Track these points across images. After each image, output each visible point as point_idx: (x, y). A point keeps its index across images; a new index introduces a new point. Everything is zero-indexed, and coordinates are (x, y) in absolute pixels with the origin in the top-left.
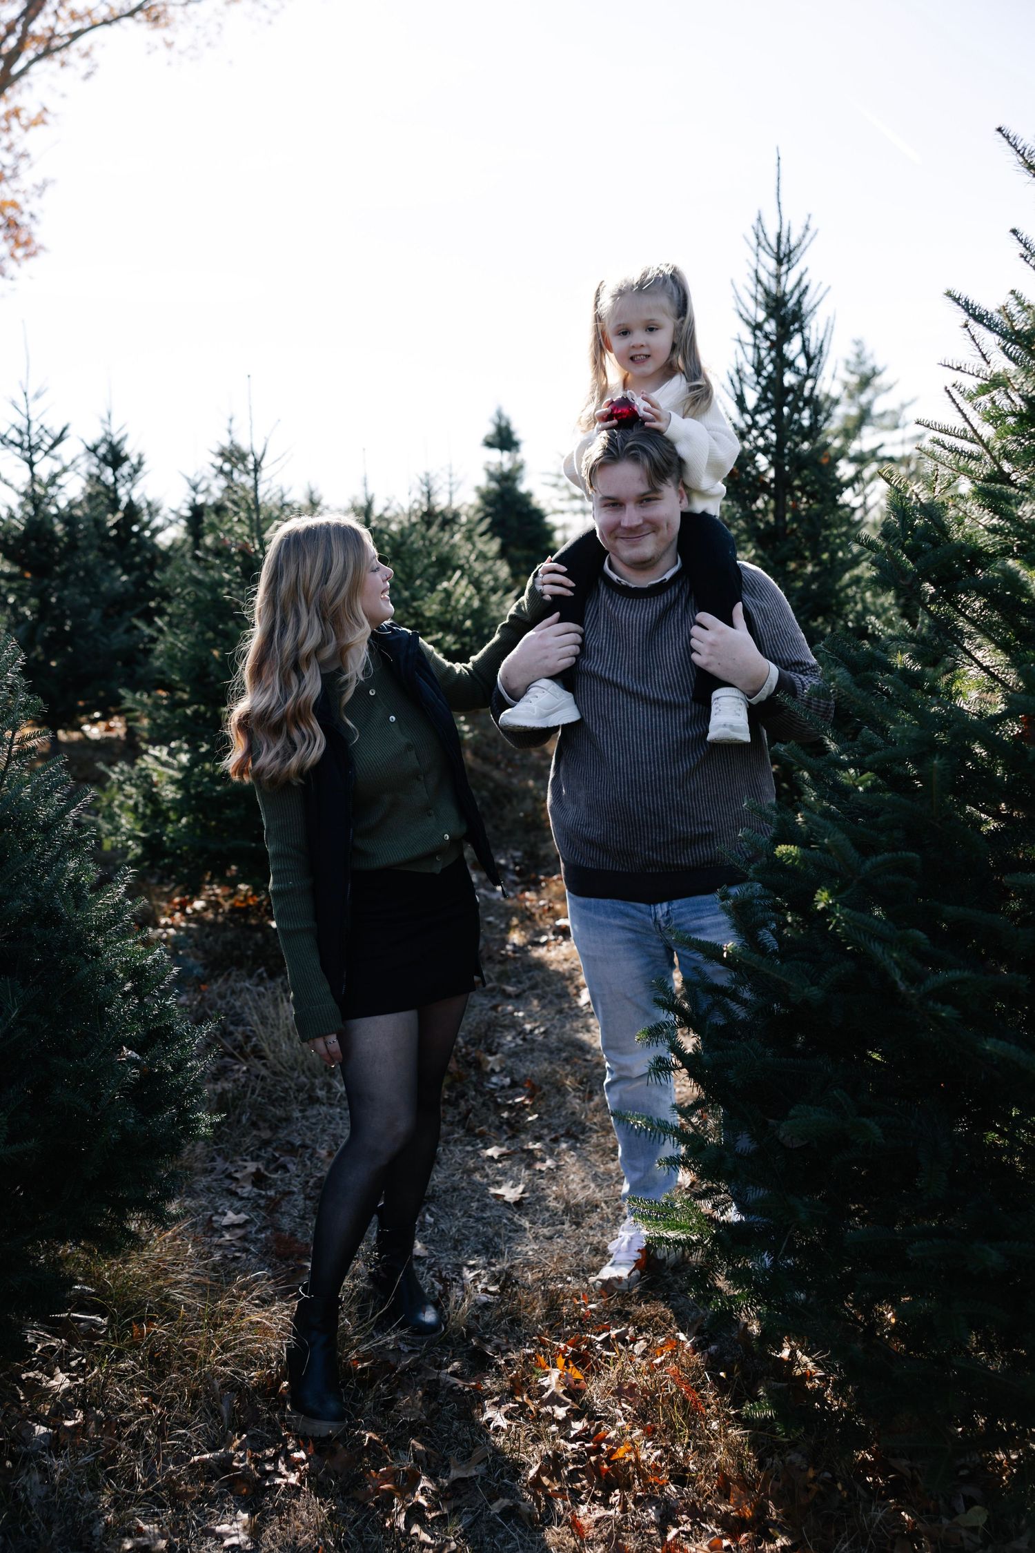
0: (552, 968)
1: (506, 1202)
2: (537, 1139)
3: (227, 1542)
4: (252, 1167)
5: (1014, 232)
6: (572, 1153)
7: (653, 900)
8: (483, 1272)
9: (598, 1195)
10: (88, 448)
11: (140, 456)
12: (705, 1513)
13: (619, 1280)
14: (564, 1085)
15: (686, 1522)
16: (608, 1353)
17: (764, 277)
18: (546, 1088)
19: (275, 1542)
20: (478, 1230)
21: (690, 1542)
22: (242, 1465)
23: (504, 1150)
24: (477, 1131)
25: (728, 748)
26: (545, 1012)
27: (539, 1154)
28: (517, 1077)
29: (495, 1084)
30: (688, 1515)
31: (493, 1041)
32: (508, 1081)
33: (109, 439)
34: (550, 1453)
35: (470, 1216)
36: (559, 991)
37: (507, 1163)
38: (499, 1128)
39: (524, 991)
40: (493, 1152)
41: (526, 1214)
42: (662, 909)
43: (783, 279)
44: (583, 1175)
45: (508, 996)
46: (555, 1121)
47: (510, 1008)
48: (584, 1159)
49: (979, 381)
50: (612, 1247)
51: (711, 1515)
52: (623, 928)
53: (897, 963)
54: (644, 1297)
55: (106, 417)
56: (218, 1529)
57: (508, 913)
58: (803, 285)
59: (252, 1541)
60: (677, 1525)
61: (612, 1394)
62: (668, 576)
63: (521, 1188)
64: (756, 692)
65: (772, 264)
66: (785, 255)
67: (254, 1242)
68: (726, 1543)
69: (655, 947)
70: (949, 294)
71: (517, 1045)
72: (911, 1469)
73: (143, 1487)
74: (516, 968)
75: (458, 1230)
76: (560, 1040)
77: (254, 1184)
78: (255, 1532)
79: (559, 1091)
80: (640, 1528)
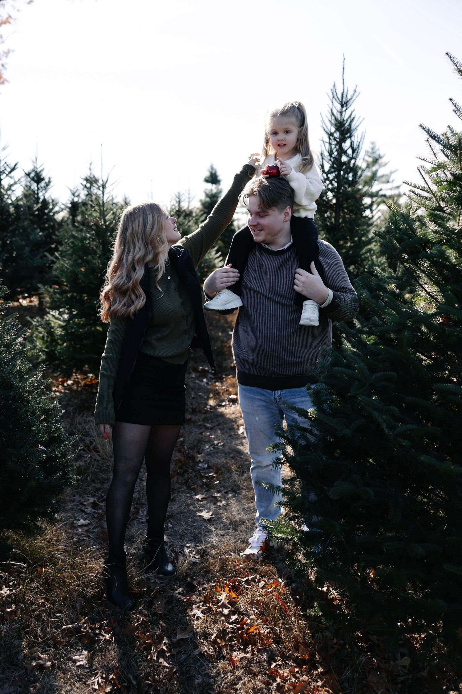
0: (228, 416)
1: (204, 519)
2: (219, 492)
3: (78, 664)
4: (91, 500)
5: (451, 99)
6: (234, 499)
7: (274, 389)
8: (193, 549)
9: (245, 517)
10: (26, 174)
11: (50, 179)
12: (288, 657)
13: (253, 555)
14: (231, 468)
15: (279, 660)
16: (248, 586)
17: (335, 112)
18: (223, 469)
19: (99, 664)
20: (192, 531)
21: (281, 669)
22: (85, 630)
23: (204, 496)
24: (192, 487)
26: (223, 436)
27: (219, 499)
28: (210, 465)
29: (201, 467)
30: (280, 657)
31: (200, 448)
32: (206, 466)
33: (36, 170)
34: (221, 629)
35: (188, 525)
36: (230, 427)
37: (205, 502)
38: (202, 486)
39: (215, 426)
40: (199, 497)
41: (213, 525)
42: (278, 393)
43: (344, 114)
44: (238, 508)
45: (207, 428)
46: (227, 484)
47: (208, 434)
48: (239, 501)
49: (433, 166)
50: (250, 540)
51: (290, 658)
53: (384, 421)
54: (264, 562)
55: (34, 160)
56: (74, 658)
57: (208, 391)
58: (352, 117)
59: (89, 663)
60: (276, 661)
61: (249, 604)
62: (286, 247)
63: (211, 513)
64: (323, 303)
65: (339, 107)
66: (345, 103)
67: (92, 533)
68: (297, 670)
69: (274, 410)
70: (421, 126)
71: (211, 450)
72: (378, 640)
73: (41, 639)
74: (211, 416)
75: (182, 531)
76: (230, 449)
77: (93, 507)
78: (90, 659)
79: (229, 471)
80: (259, 662)
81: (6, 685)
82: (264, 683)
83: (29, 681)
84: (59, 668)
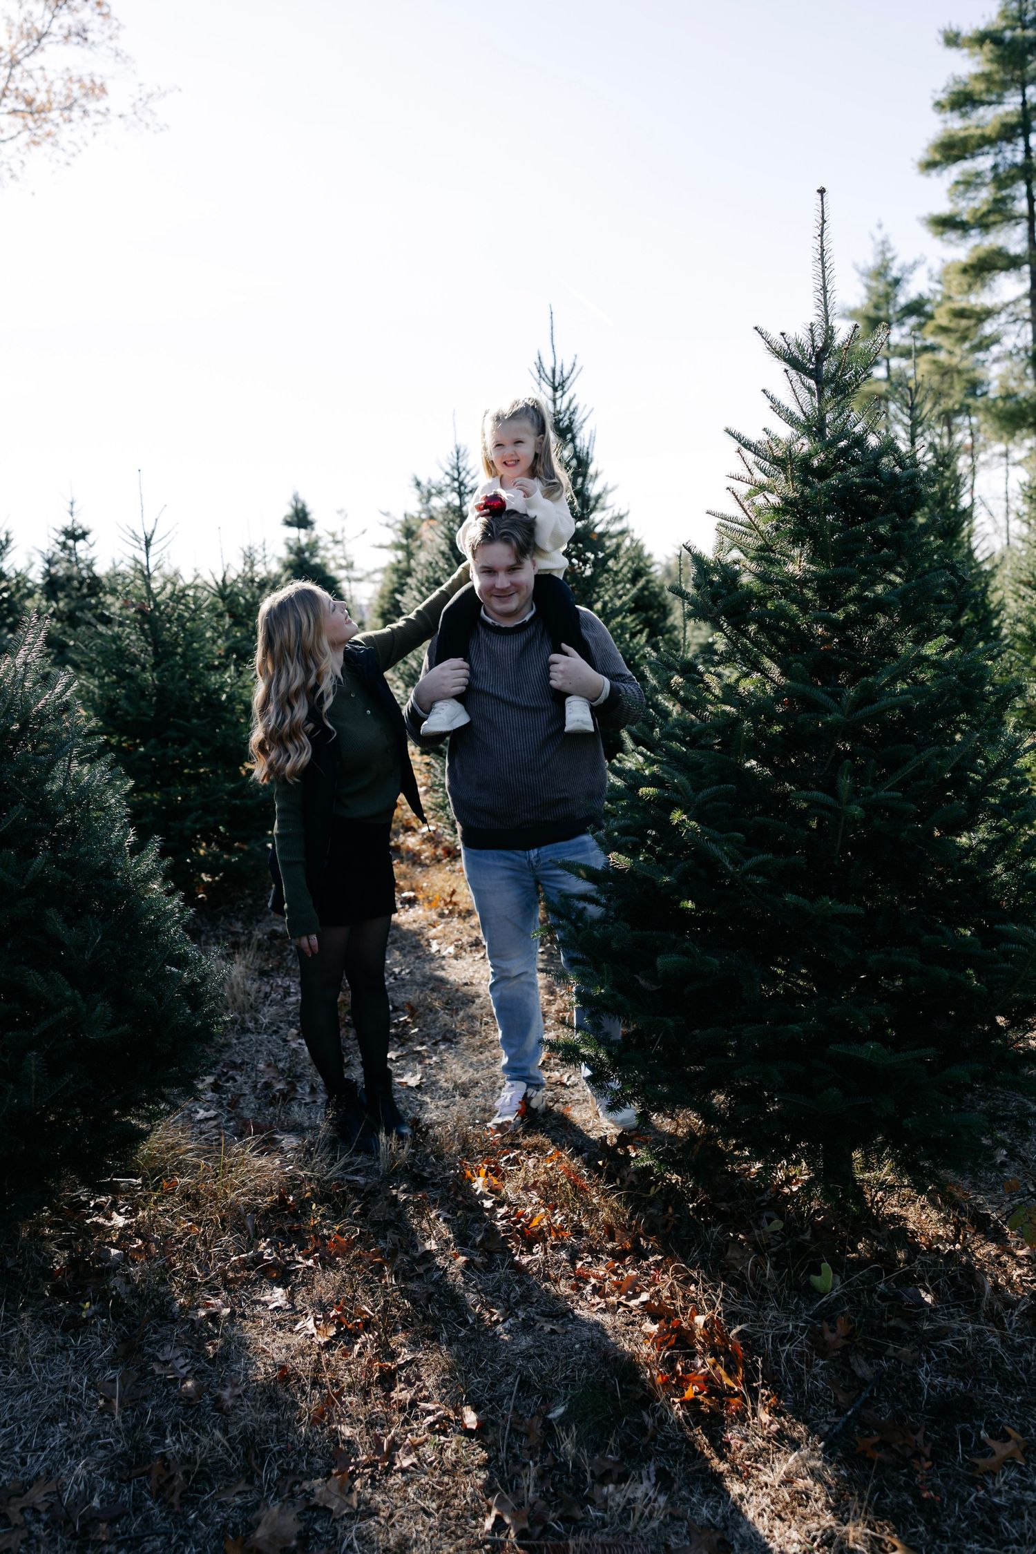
0: (406, 927)
1: (410, 1087)
2: (422, 1044)
3: (271, 1307)
4: (210, 1079)
5: (764, 391)
6: (450, 1051)
7: (527, 847)
9: (477, 1076)
12: (599, 1250)
13: (509, 1123)
14: (434, 1006)
15: (588, 1257)
16: (512, 1167)
18: (421, 1010)
19: (306, 1302)
21: (593, 1267)
22: (271, 1258)
23: (399, 1053)
25: (580, 736)
26: (406, 959)
27: (426, 1054)
30: (588, 1252)
36: (414, 944)
37: (404, 1062)
41: (426, 1093)
42: (534, 853)
43: (558, 402)
44: (462, 1064)
46: (433, 1031)
48: (457, 1054)
49: (750, 487)
50: (498, 1104)
51: (603, 1251)
52: (506, 868)
54: (526, 1133)
56: (263, 1299)
58: (571, 409)
59: (289, 1303)
60: (581, 1259)
61: (521, 1190)
62: (527, 618)
63: (419, 1076)
64: (596, 699)
65: (549, 390)
66: (559, 384)
67: (226, 1128)
68: (616, 1265)
69: (528, 881)
70: (728, 431)
73: (202, 1279)
76: (424, 977)
77: (213, 1091)
78: (291, 1298)
79: (431, 1011)
80: (558, 1263)
81: (167, 1348)
82: (572, 1289)
83: (201, 1337)
84: (243, 1316)
